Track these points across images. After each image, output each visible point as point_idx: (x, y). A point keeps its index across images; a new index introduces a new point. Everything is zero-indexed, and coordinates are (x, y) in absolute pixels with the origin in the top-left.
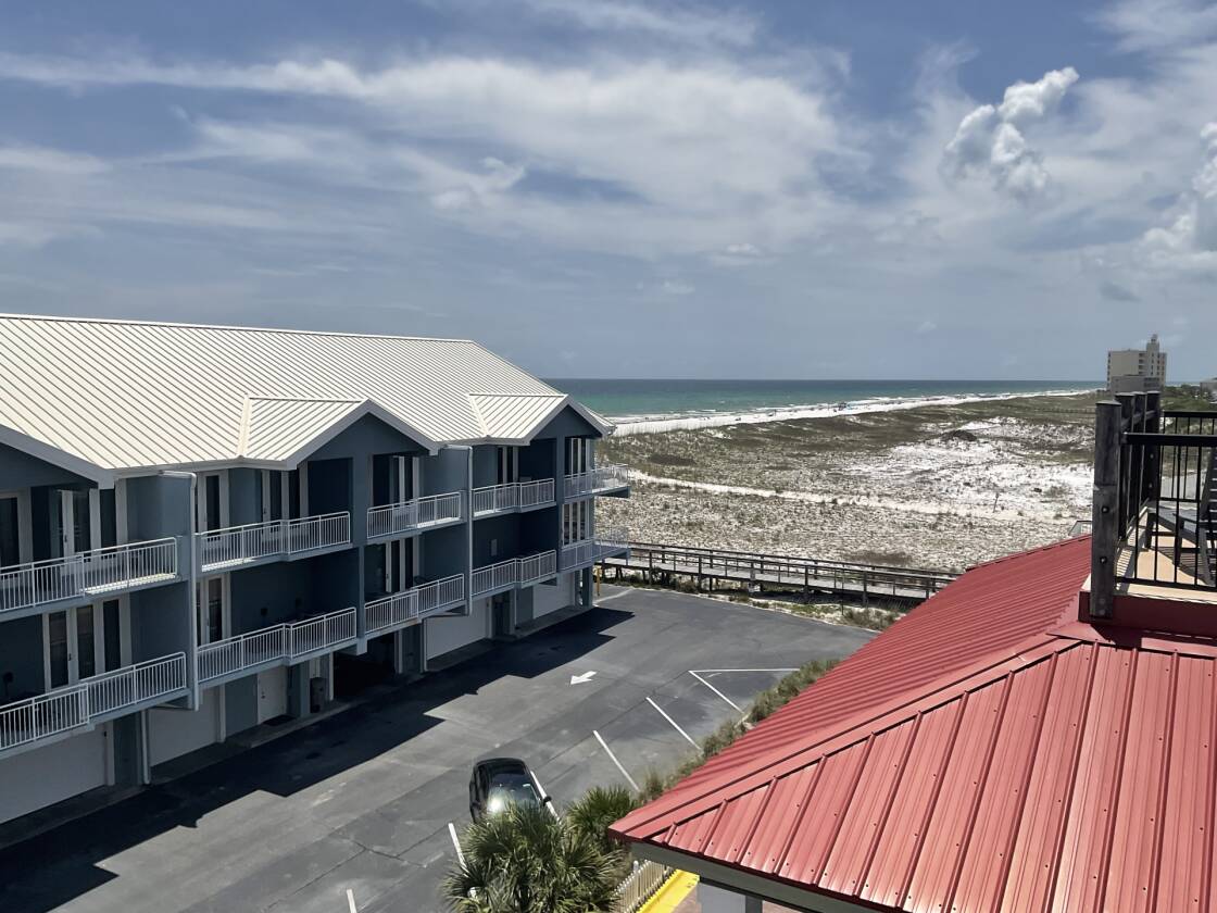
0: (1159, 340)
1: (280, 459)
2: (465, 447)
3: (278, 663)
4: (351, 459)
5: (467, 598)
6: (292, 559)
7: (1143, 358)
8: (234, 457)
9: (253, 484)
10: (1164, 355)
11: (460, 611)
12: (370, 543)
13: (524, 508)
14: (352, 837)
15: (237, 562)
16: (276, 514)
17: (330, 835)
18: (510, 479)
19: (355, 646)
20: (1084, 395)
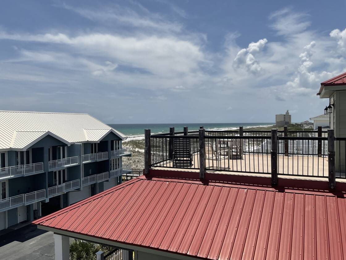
0: (289, 112)
1: (21, 148)
2: (80, 144)
3: (22, 205)
4: (44, 147)
5: (80, 186)
6: (25, 176)
7: (285, 116)
8: (9, 148)
9: (14, 155)
10: (290, 116)
11: (78, 190)
12: (49, 171)
13: (98, 160)
14: (40, 252)
15: (9, 177)
16: (22, 163)
17: (34, 252)
18: (95, 152)
19: (45, 200)
20: (270, 127)
